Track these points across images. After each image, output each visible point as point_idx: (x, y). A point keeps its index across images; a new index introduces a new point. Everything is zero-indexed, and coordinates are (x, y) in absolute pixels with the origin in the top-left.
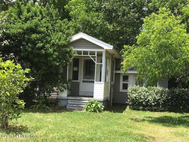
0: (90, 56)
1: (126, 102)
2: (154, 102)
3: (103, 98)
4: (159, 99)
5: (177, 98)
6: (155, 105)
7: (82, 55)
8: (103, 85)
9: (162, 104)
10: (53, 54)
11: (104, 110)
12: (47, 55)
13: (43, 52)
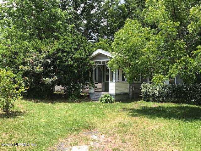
0: (106, 64)
1: (140, 95)
2: (158, 94)
3: (115, 93)
4: (163, 93)
5: (177, 92)
6: (160, 97)
7: (102, 64)
8: (115, 83)
9: (165, 96)
10: (74, 64)
11: (116, 101)
12: (69, 66)
13: (66, 63)
